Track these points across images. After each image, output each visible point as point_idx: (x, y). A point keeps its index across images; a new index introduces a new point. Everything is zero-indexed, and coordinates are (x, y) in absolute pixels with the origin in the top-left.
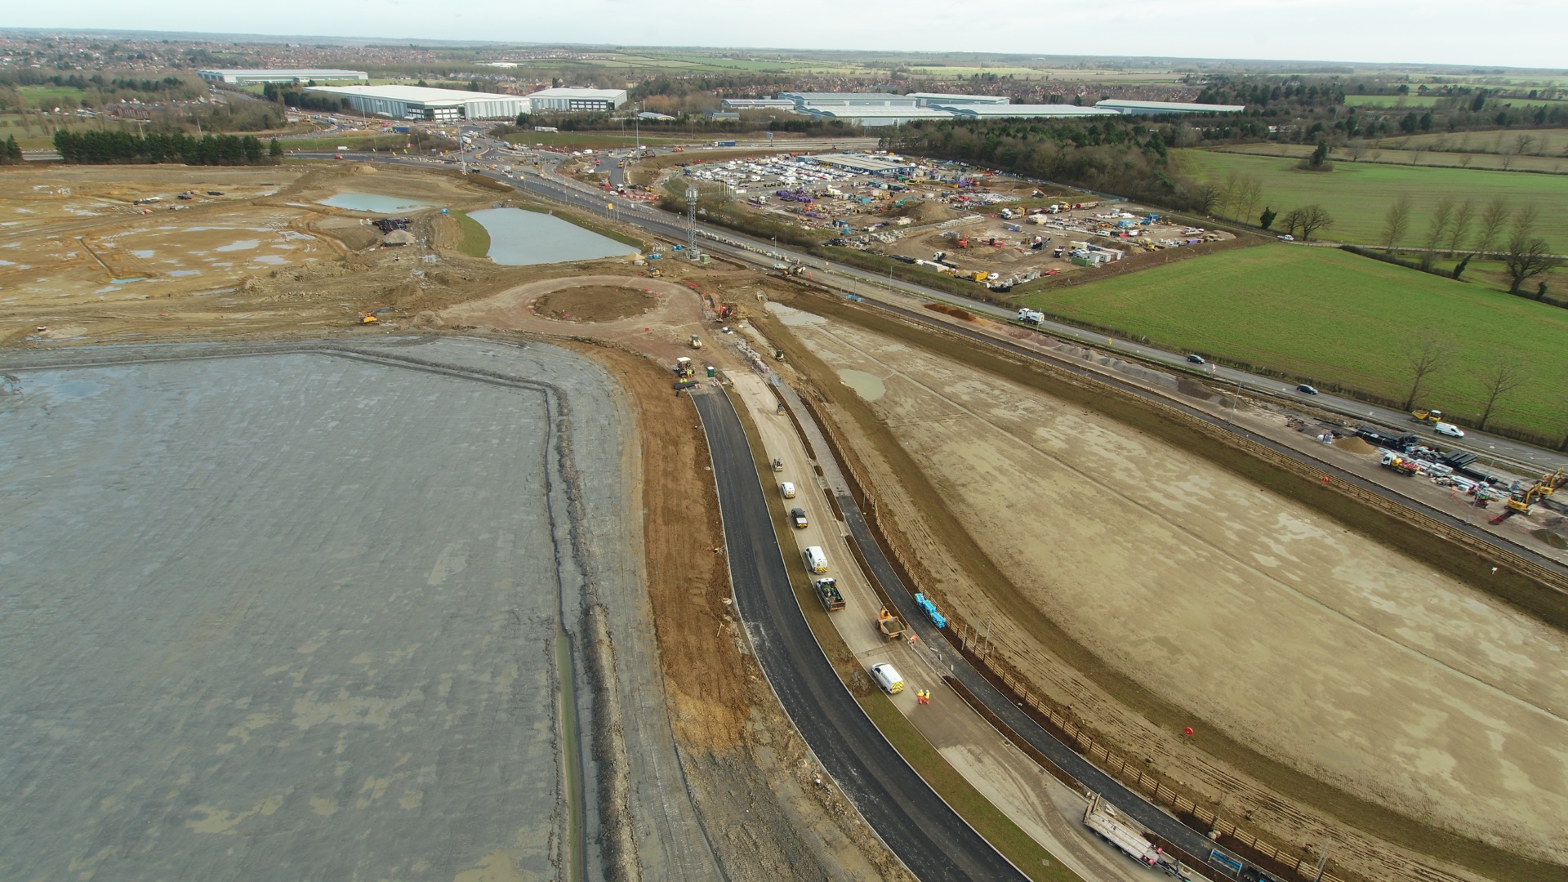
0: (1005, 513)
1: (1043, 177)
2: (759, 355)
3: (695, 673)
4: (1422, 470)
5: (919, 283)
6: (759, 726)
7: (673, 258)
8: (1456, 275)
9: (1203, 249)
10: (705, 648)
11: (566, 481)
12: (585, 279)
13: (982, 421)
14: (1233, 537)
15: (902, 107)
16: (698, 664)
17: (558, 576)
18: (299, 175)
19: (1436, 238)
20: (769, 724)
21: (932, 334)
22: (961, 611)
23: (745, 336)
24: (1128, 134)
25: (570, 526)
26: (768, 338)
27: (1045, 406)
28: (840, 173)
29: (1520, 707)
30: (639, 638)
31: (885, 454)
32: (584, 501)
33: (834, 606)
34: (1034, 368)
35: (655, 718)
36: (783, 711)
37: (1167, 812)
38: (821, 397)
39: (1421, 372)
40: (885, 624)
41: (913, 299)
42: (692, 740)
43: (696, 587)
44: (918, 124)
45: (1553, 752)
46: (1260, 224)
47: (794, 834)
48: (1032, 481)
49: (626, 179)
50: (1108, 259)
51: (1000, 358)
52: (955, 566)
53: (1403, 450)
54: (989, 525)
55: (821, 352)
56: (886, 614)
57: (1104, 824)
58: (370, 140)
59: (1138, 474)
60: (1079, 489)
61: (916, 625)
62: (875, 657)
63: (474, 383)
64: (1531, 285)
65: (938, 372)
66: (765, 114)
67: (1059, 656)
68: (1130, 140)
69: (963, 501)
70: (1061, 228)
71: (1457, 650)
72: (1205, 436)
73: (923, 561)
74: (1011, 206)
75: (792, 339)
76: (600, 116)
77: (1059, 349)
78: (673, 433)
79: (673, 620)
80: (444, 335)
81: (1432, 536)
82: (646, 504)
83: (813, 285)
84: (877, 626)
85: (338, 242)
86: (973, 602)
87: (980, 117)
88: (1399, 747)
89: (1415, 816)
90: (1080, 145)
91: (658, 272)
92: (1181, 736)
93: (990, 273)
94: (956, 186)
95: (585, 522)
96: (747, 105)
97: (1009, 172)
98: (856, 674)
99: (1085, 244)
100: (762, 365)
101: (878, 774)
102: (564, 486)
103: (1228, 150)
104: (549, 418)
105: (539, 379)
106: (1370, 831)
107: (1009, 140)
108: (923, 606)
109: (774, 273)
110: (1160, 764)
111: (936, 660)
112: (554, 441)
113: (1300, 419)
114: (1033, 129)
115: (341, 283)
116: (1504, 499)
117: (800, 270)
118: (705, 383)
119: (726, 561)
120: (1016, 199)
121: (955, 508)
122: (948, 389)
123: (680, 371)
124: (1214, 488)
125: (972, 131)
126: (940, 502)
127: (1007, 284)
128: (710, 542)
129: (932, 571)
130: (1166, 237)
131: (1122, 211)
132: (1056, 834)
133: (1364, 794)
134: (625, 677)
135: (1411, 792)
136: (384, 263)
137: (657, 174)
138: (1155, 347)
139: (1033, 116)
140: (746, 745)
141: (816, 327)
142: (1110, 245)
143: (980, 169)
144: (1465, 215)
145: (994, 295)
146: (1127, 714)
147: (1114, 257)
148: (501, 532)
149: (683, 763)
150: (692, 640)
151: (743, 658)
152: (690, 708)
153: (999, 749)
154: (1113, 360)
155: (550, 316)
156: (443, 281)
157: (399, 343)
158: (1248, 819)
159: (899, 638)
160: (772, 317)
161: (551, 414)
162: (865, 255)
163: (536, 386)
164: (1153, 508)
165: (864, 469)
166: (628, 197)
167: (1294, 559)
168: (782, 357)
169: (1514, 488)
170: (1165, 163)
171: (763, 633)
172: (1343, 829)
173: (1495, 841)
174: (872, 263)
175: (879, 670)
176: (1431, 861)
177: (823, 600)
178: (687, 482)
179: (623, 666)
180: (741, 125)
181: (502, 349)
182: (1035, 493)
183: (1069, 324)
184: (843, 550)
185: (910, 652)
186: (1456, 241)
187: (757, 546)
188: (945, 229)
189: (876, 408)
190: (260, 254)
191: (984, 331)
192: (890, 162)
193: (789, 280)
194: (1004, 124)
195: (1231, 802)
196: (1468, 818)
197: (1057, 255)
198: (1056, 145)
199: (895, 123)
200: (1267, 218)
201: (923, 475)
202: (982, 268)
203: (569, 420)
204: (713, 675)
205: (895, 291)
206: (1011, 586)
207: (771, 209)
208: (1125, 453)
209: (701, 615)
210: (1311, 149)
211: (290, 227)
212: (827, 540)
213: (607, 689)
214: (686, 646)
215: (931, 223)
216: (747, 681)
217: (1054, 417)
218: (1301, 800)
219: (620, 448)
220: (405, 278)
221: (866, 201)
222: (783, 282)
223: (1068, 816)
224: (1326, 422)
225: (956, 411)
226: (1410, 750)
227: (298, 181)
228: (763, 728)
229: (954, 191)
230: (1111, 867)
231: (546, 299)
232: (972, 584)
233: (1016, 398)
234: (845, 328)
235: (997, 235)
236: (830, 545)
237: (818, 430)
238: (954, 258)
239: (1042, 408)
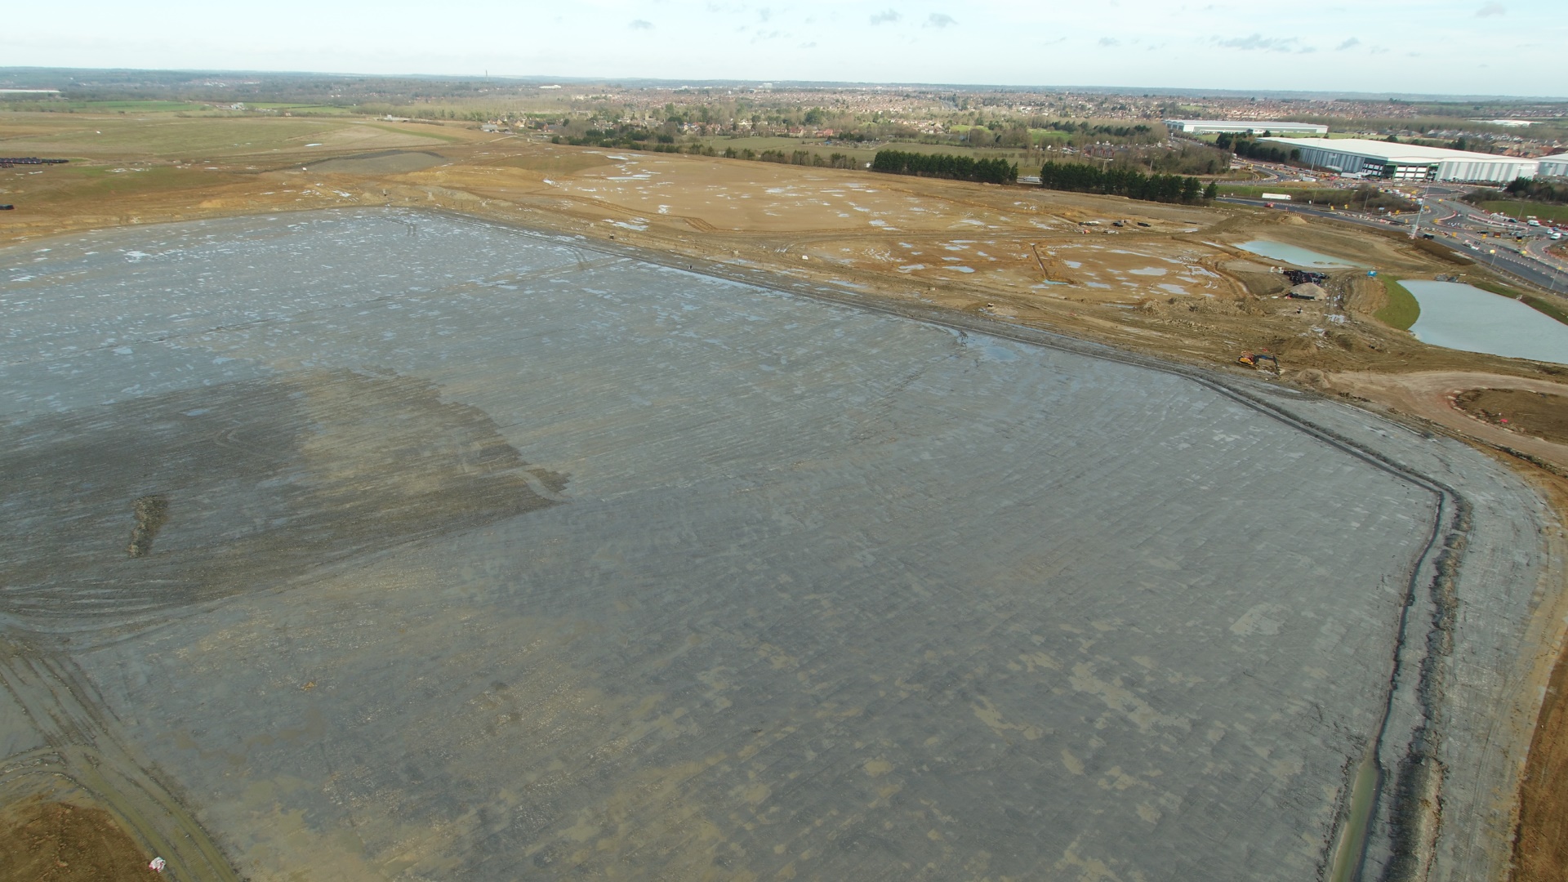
11: (1438, 603)
18: (1224, 218)
25: (1425, 655)
30: (1485, 831)
58: (1307, 192)
63: (1350, 456)
79: (1551, 843)
80: (1330, 398)
82: (1556, 682)
85: (1240, 284)
95: (1449, 660)
104: (1437, 525)
105: (1439, 479)
115: (1232, 322)
134: (1446, 862)
136: (1283, 312)
155: (1478, 415)
156: (1345, 343)
157: (1275, 392)
161: (1442, 522)
163: (1431, 485)
179: (1448, 846)
181: (1398, 432)
190: (1164, 282)
203: (1465, 538)
211: (1199, 263)
213: (1416, 859)
219: (1537, 599)
220: (1301, 332)
227: (1220, 223)
231: (1478, 394)
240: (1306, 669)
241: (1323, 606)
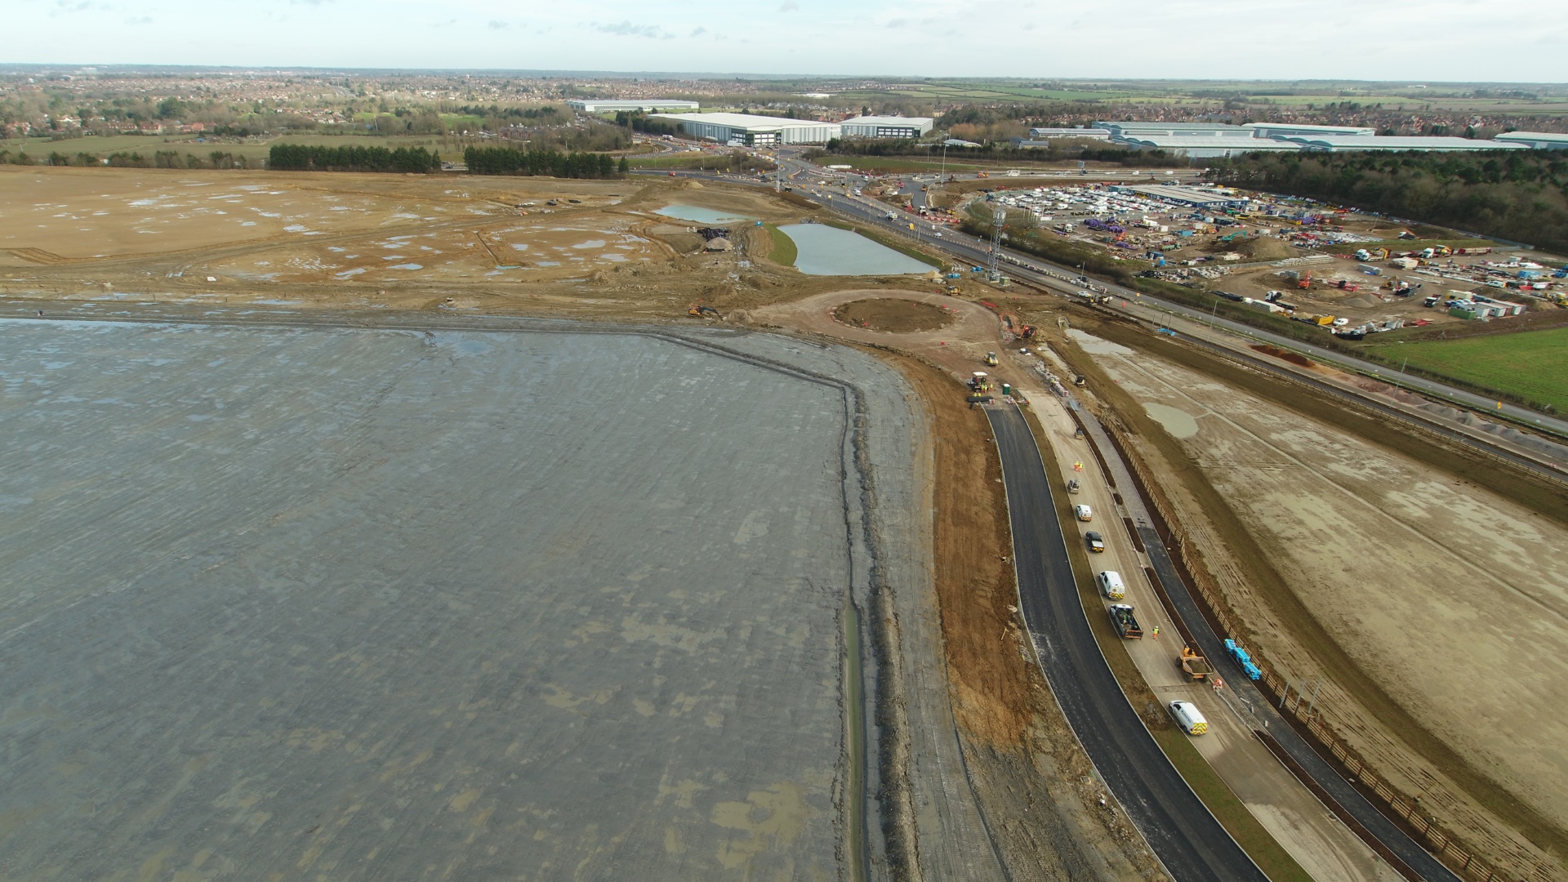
0: (1341, 576)
1: (1416, 217)
2: (1058, 378)
3: (978, 668)
5: (1246, 322)
6: (1041, 734)
7: (972, 279)
10: (989, 647)
11: (860, 471)
12: (884, 292)
13: (1317, 474)
15: (1236, 138)
16: (982, 660)
17: (850, 555)
18: (640, 188)
20: (1051, 734)
21: (1259, 377)
22: (1278, 668)
23: (1043, 359)
24: (1540, 172)
25: (862, 512)
26: (1068, 363)
27: (1401, 468)
28: (1158, 204)
30: (924, 624)
31: (1195, 492)
32: (877, 492)
33: (1130, 633)
34: (1391, 426)
35: (937, 701)
36: (1067, 725)
38: (1124, 427)
40: (1189, 662)
41: (1239, 340)
42: (972, 729)
43: (982, 590)
44: (1256, 156)
47: (1074, 846)
48: (1378, 547)
49: (928, 202)
50: (1501, 313)
51: (1345, 409)
52: (1275, 620)
54: (1319, 586)
55: (1126, 383)
56: (1190, 653)
58: (697, 160)
59: (1530, 561)
60: (1442, 565)
61: (1225, 671)
62: (1174, 694)
63: (780, 375)
65: (1264, 417)
66: (1077, 143)
67: (1405, 741)
68: (1542, 179)
69: (1288, 556)
70: (1436, 274)
73: (1235, 609)
74: (1369, 247)
75: (1094, 367)
76: (905, 142)
77: (1425, 408)
78: (965, 443)
79: (958, 615)
80: (756, 331)
82: (937, 504)
83: (1121, 315)
84: (1179, 664)
85: (667, 245)
86: (1295, 662)
87: (1334, 150)
90: (1470, 182)
91: (956, 291)
93: (1337, 318)
94: (1299, 223)
95: (876, 511)
96: (1058, 134)
97: (1370, 210)
98: (1151, 706)
99: (1469, 294)
100: (1062, 389)
101: (1171, 812)
102: (858, 476)
104: (847, 413)
105: (839, 377)
107: (1374, 174)
108: (1235, 653)
109: (1077, 300)
111: (1247, 711)
112: (850, 435)
114: (1405, 163)
115: (670, 280)
117: (1105, 300)
118: (1000, 399)
119: (1013, 571)
120: (1377, 239)
121: (1277, 563)
122: (1274, 436)
123: (976, 384)
125: (1324, 164)
126: (1259, 553)
127: (1359, 332)
128: (997, 550)
129: (1246, 621)
131: (1525, 259)
134: (909, 657)
136: (706, 265)
137: (959, 199)
138: (1562, 418)
140: (1029, 750)
141: (1119, 357)
142: (1505, 297)
143: (1331, 206)
145: (1341, 342)
146: (1496, 825)
147: (1510, 311)
148: (799, 508)
149: (963, 748)
150: (976, 637)
151: (1027, 666)
152: (972, 699)
153: (1321, 821)
154: (1501, 427)
155: (850, 323)
156: (755, 284)
157: (716, 334)
159: (1203, 680)
160: (1073, 344)
161: (849, 410)
162: (1182, 289)
163: (835, 383)
164: (1547, 602)
165: (1171, 505)
166: (929, 219)
168: (1083, 382)
171: (1049, 645)
174: (1191, 298)
175: (1179, 707)
177: (1118, 627)
178: (977, 489)
179: (908, 647)
180: (1050, 153)
181: (805, 347)
182: (1382, 561)
183: (1440, 382)
184: (1142, 580)
185: (1218, 700)
187: (1047, 562)
188: (1279, 269)
189: (1186, 446)
190: (606, 253)
191: (1325, 379)
192: (1218, 195)
193: (1094, 308)
194: (1365, 158)
197: (1429, 304)
198: (1437, 181)
199: (1228, 154)
201: (1238, 521)
202: (1327, 312)
203: (865, 418)
204: (996, 675)
205: (1217, 329)
206: (1345, 656)
207: (1077, 238)
208: (1511, 534)
209: (986, 616)
211: (630, 231)
212: (1124, 568)
213: (892, 665)
214: (971, 642)
215: (1264, 260)
216: (1030, 688)
217: (1412, 482)
219: (913, 448)
220: (722, 279)
221: (1186, 234)
222: (1087, 310)
225: (1285, 461)
227: (638, 193)
228: (1044, 736)
229: (1296, 228)
231: (846, 308)
232: (1296, 643)
233: (1363, 455)
234: (1155, 362)
235: (1349, 278)
236: (1127, 573)
237: (1119, 459)
238: (1291, 299)
239: (1396, 470)
240: (793, 553)
241: (792, 499)
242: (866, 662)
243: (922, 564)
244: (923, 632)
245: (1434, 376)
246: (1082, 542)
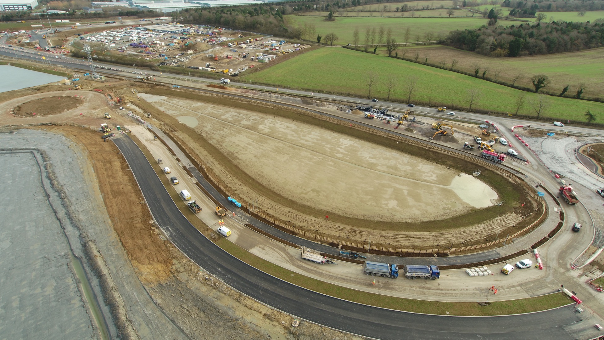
0: (254, 159)
1: (241, 29)
2: (140, 117)
3: (145, 254)
4: (376, 117)
5: (202, 77)
7: (86, 79)
8: (374, 52)
9: (301, 52)
10: (146, 243)
11: (57, 191)
12: (39, 95)
13: (238, 127)
14: (328, 150)
15: (178, 3)
16: (145, 250)
17: (65, 234)
19: (367, 41)
20: (182, 264)
21: (212, 97)
22: (246, 199)
23: (131, 110)
24: (268, 11)
25: (65, 211)
26: (142, 109)
27: (260, 117)
28: (158, 33)
29: (410, 181)
30: (114, 249)
31: (204, 147)
32: (69, 198)
33: (197, 211)
34: (253, 104)
35: (131, 279)
36: (186, 257)
37: (325, 245)
38: (172, 130)
39: (370, 85)
40: (219, 212)
41: (201, 84)
42: (150, 281)
43: (136, 220)
44: (187, 10)
45: (418, 191)
46: (317, 41)
47: (202, 300)
48: (261, 145)
49: (49, 44)
50: (271, 59)
51: (240, 102)
52: (240, 183)
53: (369, 111)
54: (249, 165)
55: (168, 111)
56: (218, 208)
57: (308, 256)
59: (296, 135)
60: (277, 145)
61: (231, 209)
62: (218, 225)
64: (393, 54)
65: (218, 111)
66: (115, 9)
67: (283, 205)
68: (269, 13)
69: (238, 158)
70: (252, 49)
71: (392, 169)
72: (314, 118)
73: (228, 185)
74: (231, 42)
75: (153, 107)
76: (25, 13)
77: (260, 95)
78: (107, 158)
79: (129, 236)
81: (381, 136)
82: (102, 191)
83: (157, 83)
84: (216, 214)
86: (250, 195)
87: (211, 6)
88: (383, 202)
89: (390, 221)
90: (252, 16)
91: (79, 87)
92: (325, 219)
93: (229, 69)
94: (208, 35)
95: (73, 207)
96: (105, 5)
97: (228, 28)
98: (212, 234)
99: (261, 54)
100: (142, 121)
101: (229, 267)
102: (57, 194)
103: (303, 15)
104: (38, 164)
105: (27, 147)
106: (380, 229)
107: (225, 15)
108: (232, 201)
109: (138, 80)
110: (321, 230)
111: (241, 219)
112: (44, 175)
113: (341, 106)
114: (233, 10)
116: (397, 121)
117: (149, 78)
118: (117, 133)
119: (147, 206)
120: (233, 39)
121: (236, 162)
122: (223, 117)
123: (103, 130)
124: (320, 135)
125: (209, 12)
126: (230, 161)
127: (236, 73)
128: (137, 200)
129: (232, 187)
130: (289, 49)
131: (272, 40)
132: (294, 265)
133: (377, 219)
134: (112, 267)
135: (388, 215)
137: (66, 40)
138: (292, 89)
139: (232, 5)
140: (174, 275)
141: (163, 101)
142: (270, 54)
143: (217, 28)
144: (374, 32)
145: (233, 78)
146: (308, 217)
147: (273, 58)
148: (27, 223)
149: (148, 291)
150: (140, 242)
151: (164, 242)
152: (146, 270)
153: (269, 243)
154: (280, 96)
155: (25, 115)
158: (348, 238)
159: (225, 215)
160: (141, 100)
161: (39, 162)
162: (177, 68)
163: (26, 151)
164: (302, 146)
165: (197, 155)
166: (53, 52)
167: (347, 153)
168: (151, 116)
169: (399, 117)
170: (283, 21)
171: (170, 229)
172: (373, 231)
173: (409, 221)
174: (180, 71)
175: (220, 230)
176: (396, 232)
177: (192, 210)
178: (120, 177)
179: (109, 263)
180: (104, 14)
182: (263, 150)
183: (262, 85)
184: (196, 188)
185: (232, 220)
186: (373, 42)
187: (159, 196)
188: (207, 54)
189: (196, 130)
191: (231, 92)
192: (179, 27)
193: (145, 83)
194: (222, 9)
195: (343, 235)
196: (403, 217)
197: (252, 59)
198: (243, 16)
199: (177, 10)
200: (319, 39)
201: (221, 152)
202: (226, 68)
203: (50, 163)
204: (153, 253)
205: (193, 81)
206: (261, 185)
207: (130, 52)
208: (290, 129)
209: (141, 231)
210: (327, 13)
212: (189, 186)
213: (105, 274)
214: (138, 245)
215: (201, 52)
216: (168, 251)
217: (264, 121)
218: (361, 227)
219: (82, 170)
221: (172, 45)
222: (143, 84)
223: (296, 257)
224: (348, 106)
225: (228, 125)
226: (386, 202)
228: (180, 266)
229: (208, 38)
230: (312, 268)
231: (19, 108)
232: (248, 188)
233: (249, 116)
234: (176, 100)
235: (229, 54)
236: (190, 188)
237: (174, 144)
238: (214, 65)
239: (259, 118)
241: (20, 221)
242: (91, 280)
243: (104, 222)
244: (115, 253)
245: (260, 84)
246: (170, 182)
